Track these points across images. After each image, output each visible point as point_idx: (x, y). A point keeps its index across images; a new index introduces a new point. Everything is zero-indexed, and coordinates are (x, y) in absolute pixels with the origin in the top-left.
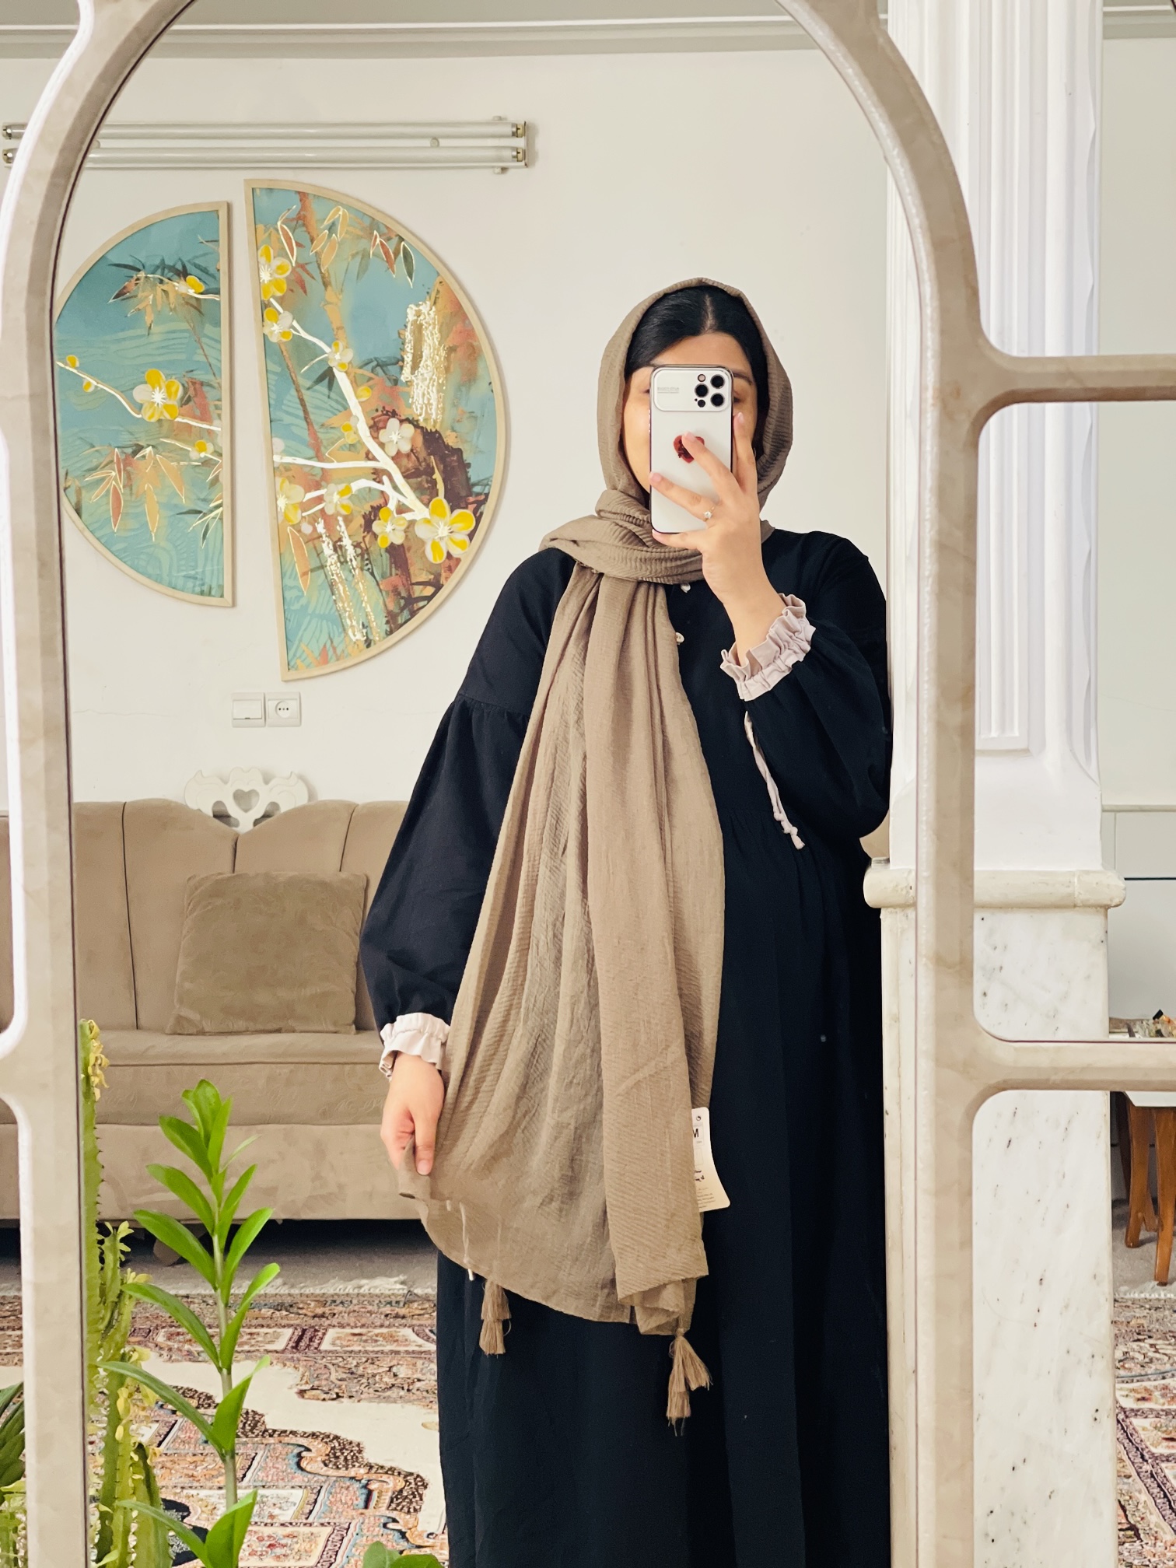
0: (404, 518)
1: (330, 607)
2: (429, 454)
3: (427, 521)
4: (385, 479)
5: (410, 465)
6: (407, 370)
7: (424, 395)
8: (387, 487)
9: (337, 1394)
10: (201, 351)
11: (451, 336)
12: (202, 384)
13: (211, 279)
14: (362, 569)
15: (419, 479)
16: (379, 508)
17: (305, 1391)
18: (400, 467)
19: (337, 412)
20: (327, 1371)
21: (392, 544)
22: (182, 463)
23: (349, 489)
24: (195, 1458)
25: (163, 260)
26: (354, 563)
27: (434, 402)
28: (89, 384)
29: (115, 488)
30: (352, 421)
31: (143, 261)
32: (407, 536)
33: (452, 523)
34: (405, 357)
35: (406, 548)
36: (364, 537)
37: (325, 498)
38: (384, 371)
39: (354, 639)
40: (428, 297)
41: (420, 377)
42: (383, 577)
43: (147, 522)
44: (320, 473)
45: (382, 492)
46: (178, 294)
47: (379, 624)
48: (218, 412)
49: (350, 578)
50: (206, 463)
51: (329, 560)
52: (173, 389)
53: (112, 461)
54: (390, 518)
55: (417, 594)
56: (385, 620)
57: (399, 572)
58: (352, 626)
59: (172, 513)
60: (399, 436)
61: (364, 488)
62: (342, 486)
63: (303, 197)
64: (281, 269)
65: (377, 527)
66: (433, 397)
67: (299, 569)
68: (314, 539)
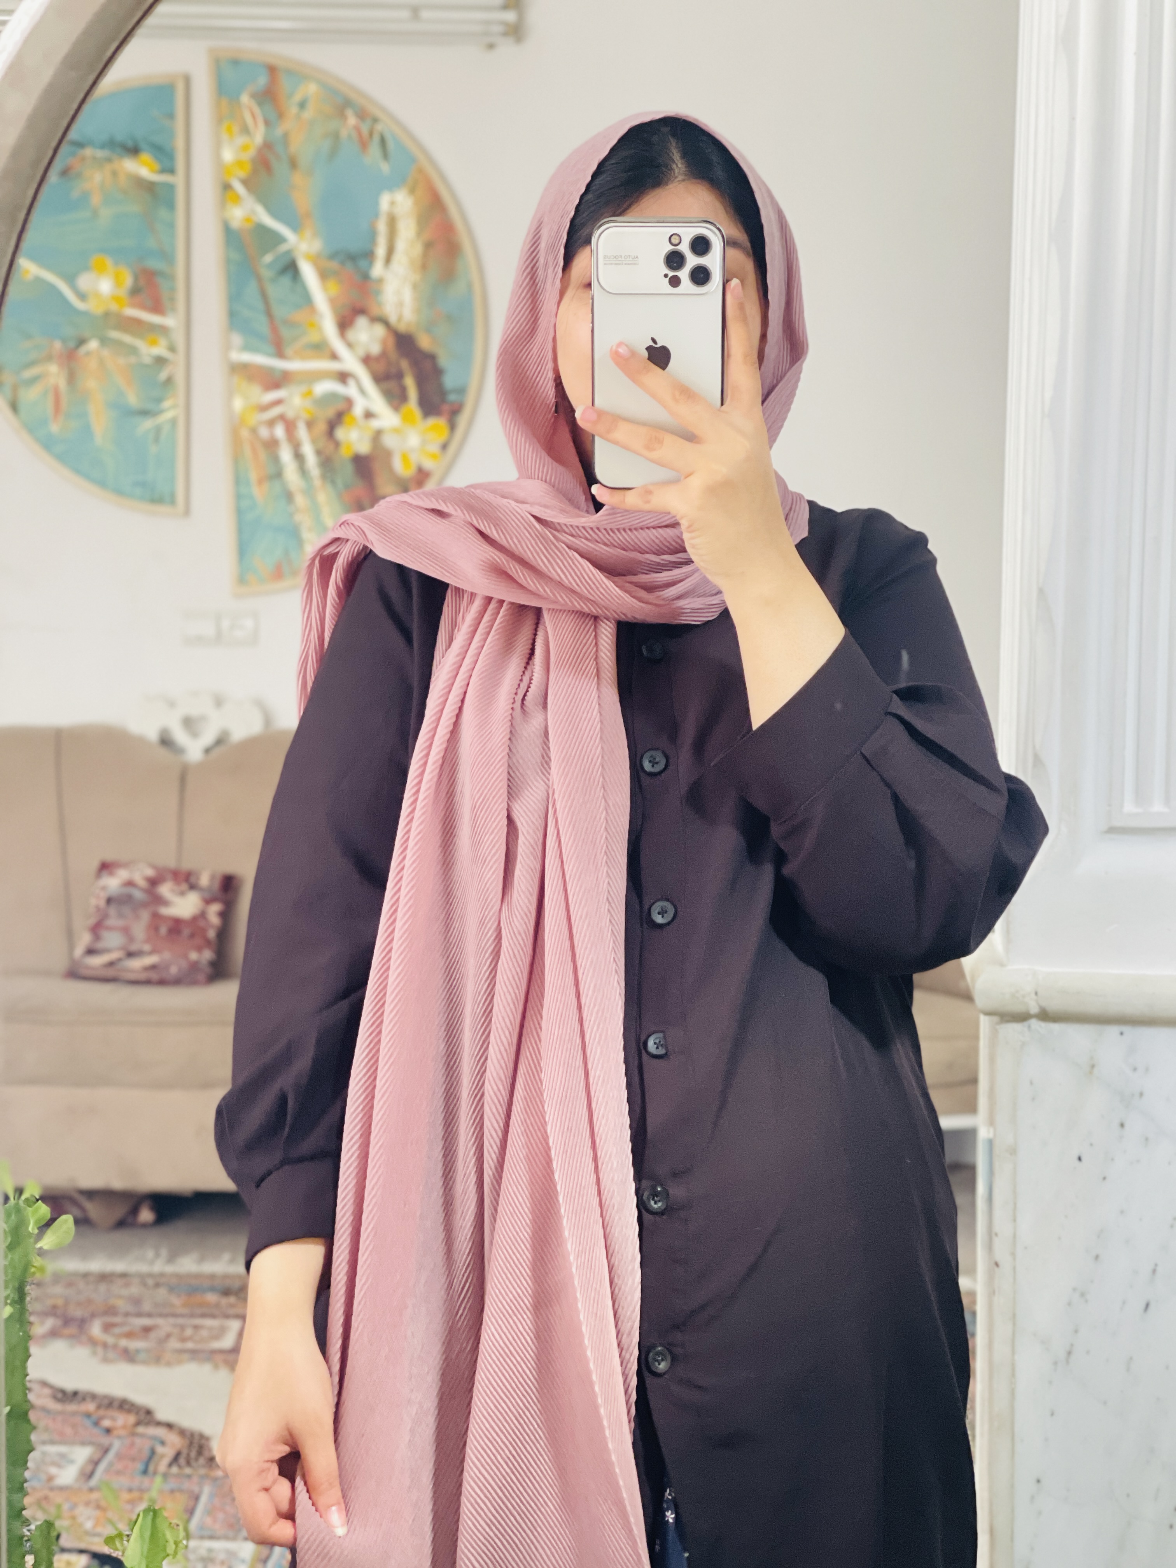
0: (370, 425)
1: (285, 519)
2: (401, 357)
3: (396, 429)
5: (381, 368)
6: (379, 265)
7: (396, 293)
10: (153, 236)
11: (429, 229)
12: (155, 273)
13: (166, 157)
14: (324, 477)
15: (389, 383)
16: (344, 413)
18: (369, 370)
19: (300, 307)
21: (357, 454)
22: (130, 361)
23: (312, 392)
25: (112, 135)
26: (315, 472)
27: (407, 301)
28: (28, 270)
29: (55, 385)
30: (318, 319)
31: (90, 136)
32: (373, 446)
33: (424, 432)
34: (377, 250)
35: (372, 457)
36: (327, 444)
37: (286, 401)
38: (353, 265)
40: (404, 185)
41: (392, 273)
42: (346, 488)
43: (91, 424)
44: (281, 372)
45: (348, 396)
46: (128, 174)
48: (172, 304)
49: (310, 488)
50: (159, 360)
51: (288, 468)
52: (123, 278)
53: (52, 355)
54: (355, 424)
57: (364, 484)
59: (120, 413)
60: (369, 337)
61: (328, 391)
62: (303, 389)
63: (272, 70)
64: (244, 148)
65: (340, 433)
66: (408, 296)
67: (253, 476)
68: (272, 445)
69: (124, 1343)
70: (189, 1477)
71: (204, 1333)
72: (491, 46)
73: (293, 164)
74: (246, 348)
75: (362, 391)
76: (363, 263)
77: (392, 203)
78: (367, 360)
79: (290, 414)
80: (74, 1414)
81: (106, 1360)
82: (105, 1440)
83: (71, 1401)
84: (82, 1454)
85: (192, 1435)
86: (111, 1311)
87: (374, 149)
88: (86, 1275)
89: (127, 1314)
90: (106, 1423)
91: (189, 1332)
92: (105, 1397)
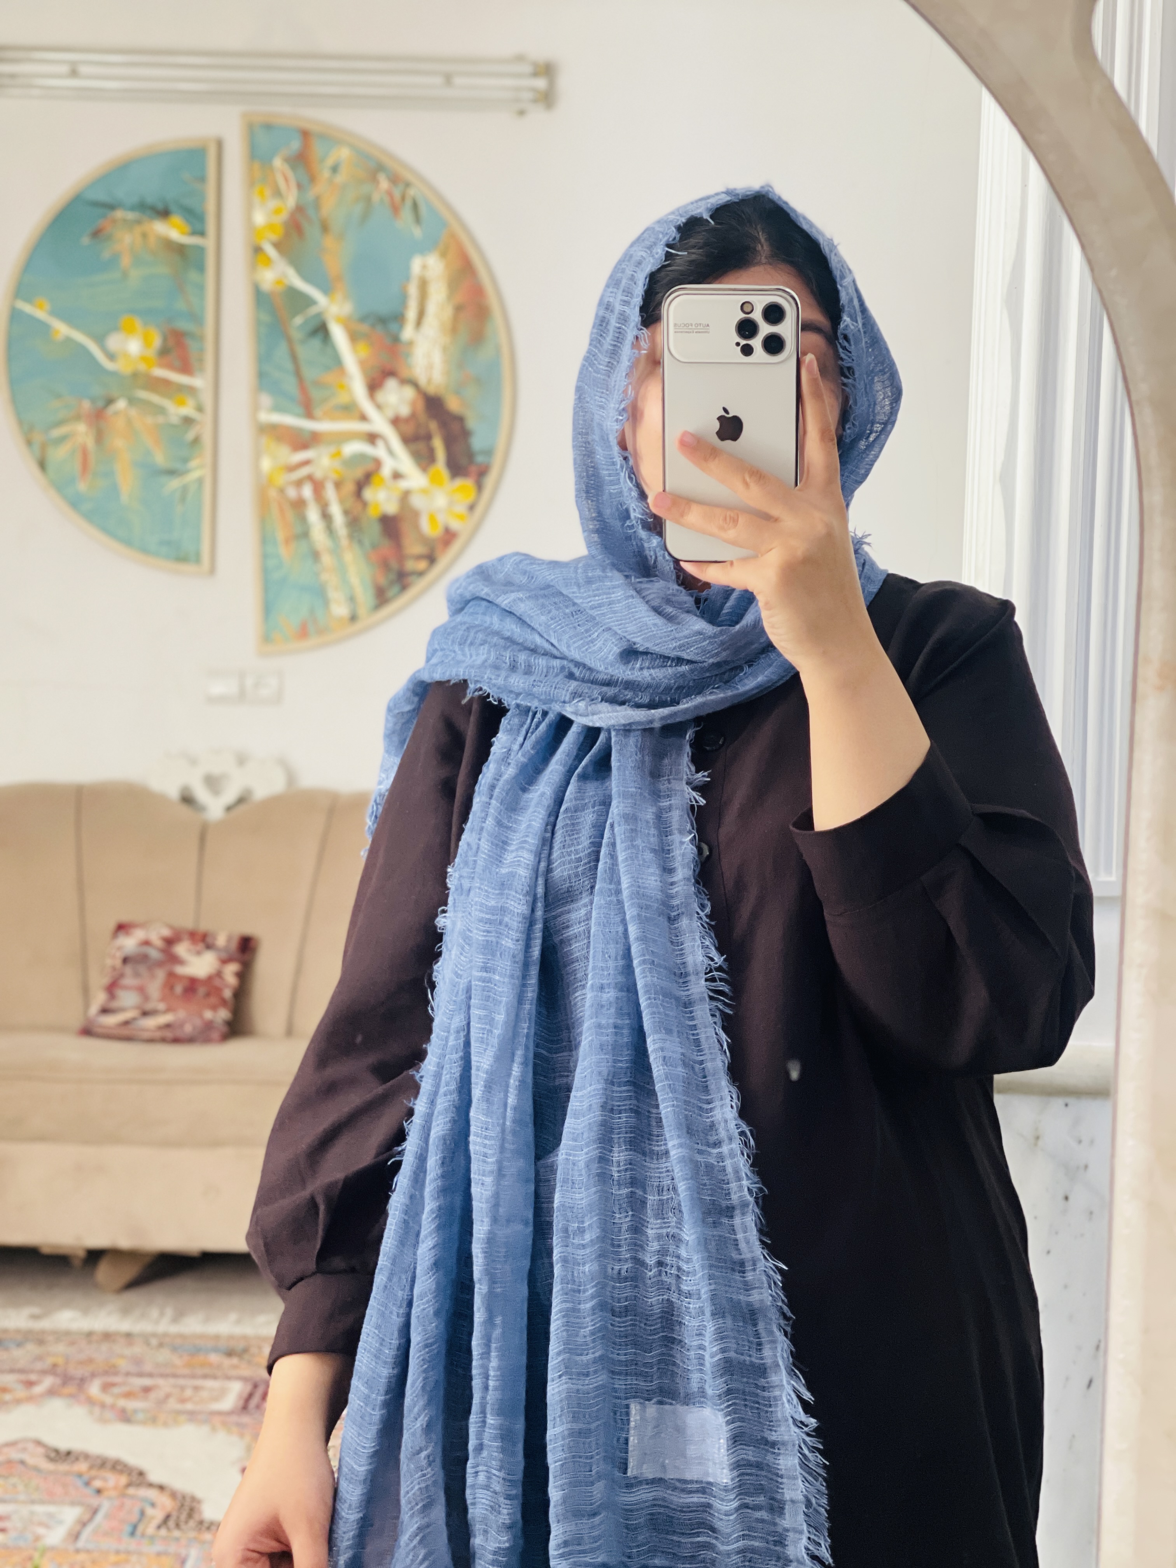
0: (398, 486)
1: (311, 578)
2: (430, 420)
3: (424, 491)
5: (410, 429)
6: (409, 327)
7: (426, 355)
10: (183, 299)
11: (459, 293)
12: (184, 334)
13: (197, 220)
14: (351, 537)
15: (418, 445)
16: (372, 474)
18: (397, 432)
19: (329, 369)
21: (385, 514)
22: (158, 420)
23: (338, 454)
25: (143, 198)
26: (343, 532)
27: (437, 364)
28: (58, 331)
29: (83, 445)
30: (347, 379)
31: (120, 198)
32: (401, 507)
33: (451, 493)
34: (407, 312)
35: (400, 518)
36: (354, 504)
37: (314, 461)
38: (383, 327)
39: (338, 613)
40: (436, 249)
41: (423, 336)
42: (372, 547)
43: (117, 482)
44: (310, 433)
45: (376, 456)
46: (158, 236)
47: (365, 597)
48: (202, 365)
49: (337, 548)
50: (188, 421)
51: (315, 528)
52: (151, 339)
53: (81, 415)
54: (383, 485)
55: (408, 568)
56: (372, 593)
57: (391, 544)
58: (337, 600)
59: (147, 472)
60: (398, 399)
61: (357, 452)
62: (332, 449)
63: (305, 135)
64: (277, 211)
65: (368, 494)
66: (437, 358)
67: (280, 535)
68: (299, 505)
69: (122, 1403)
70: (177, 1539)
71: (204, 1394)
72: (522, 113)
73: (325, 228)
74: (277, 408)
75: (391, 452)
76: (393, 327)
77: (424, 267)
78: (396, 422)
79: (319, 474)
80: (67, 1474)
81: (103, 1420)
82: (95, 1501)
83: (65, 1461)
84: (70, 1515)
85: (184, 1497)
86: (111, 1370)
87: (406, 213)
88: (89, 1334)
89: (128, 1374)
90: (97, 1484)
91: (188, 1393)
92: (98, 1457)
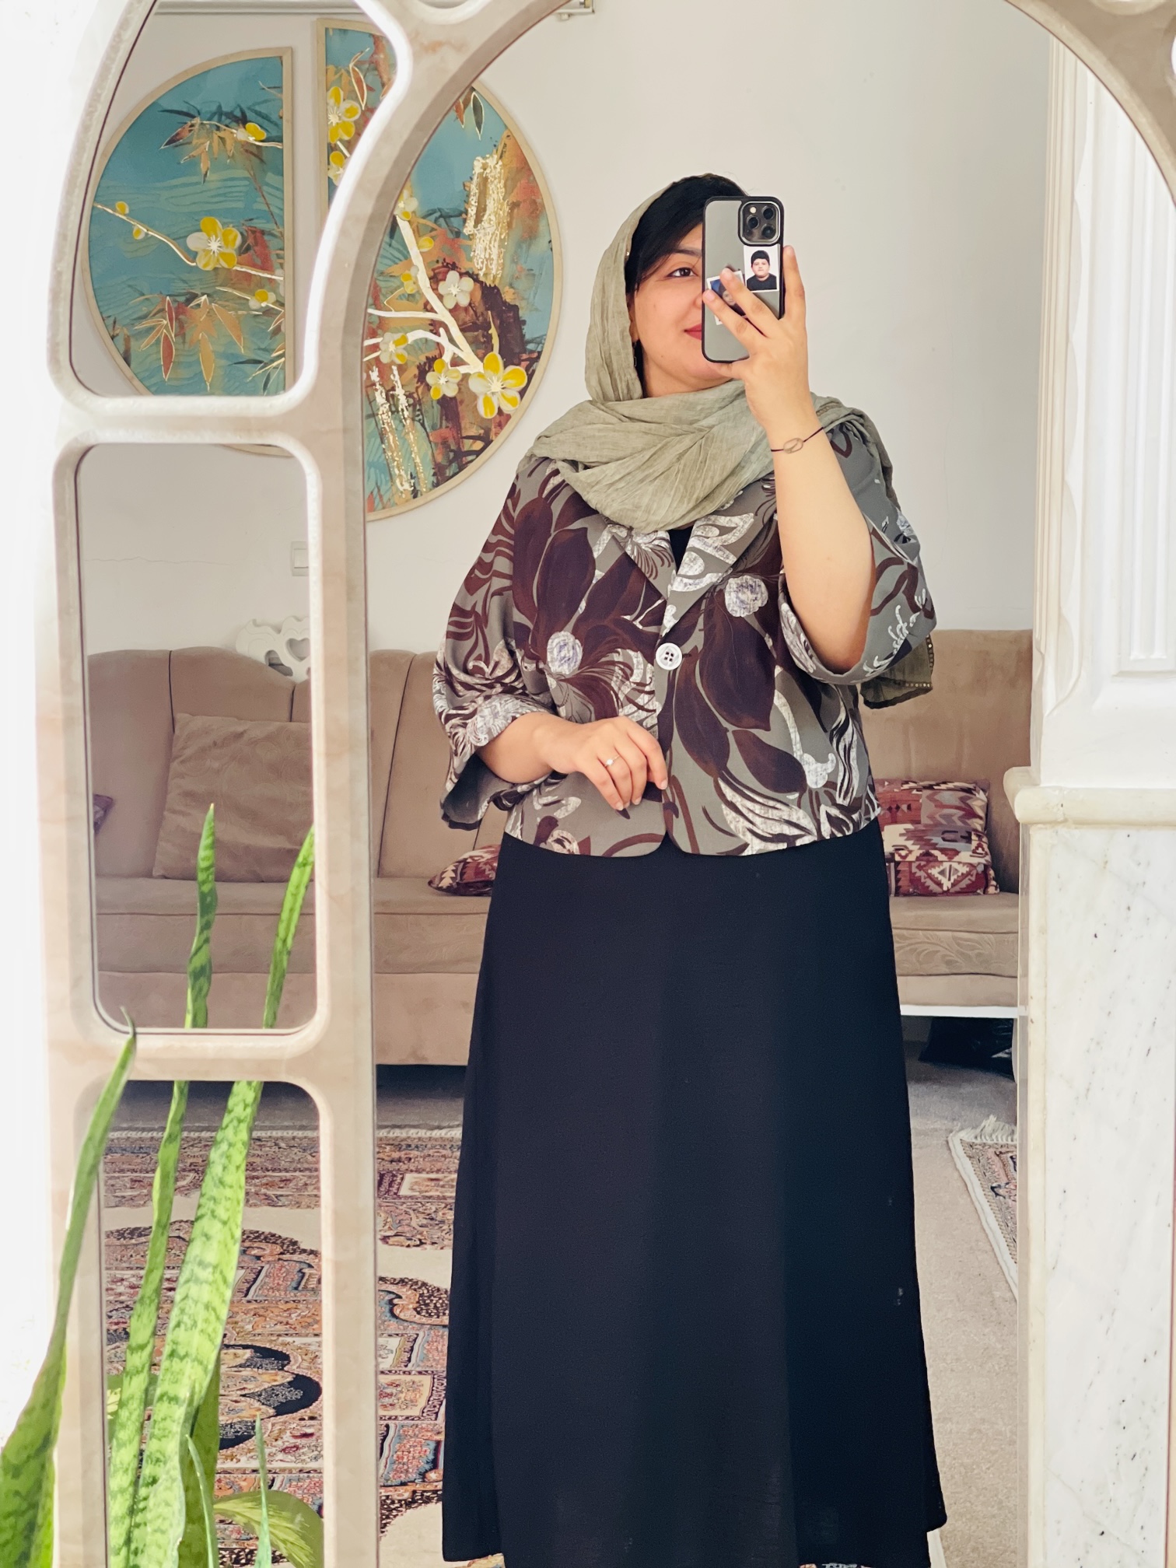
0: (458, 371)
1: (378, 456)
2: (487, 309)
3: (480, 375)
4: (442, 330)
5: (468, 319)
6: (470, 223)
7: (486, 249)
8: (443, 340)
9: (420, 1240)
10: (261, 199)
11: (515, 191)
12: (263, 232)
13: (272, 126)
14: (413, 420)
15: (476, 333)
16: (434, 359)
17: (388, 1237)
18: (457, 320)
19: (397, 261)
20: (407, 1216)
21: (444, 396)
22: (240, 312)
23: (405, 339)
24: (289, 1306)
25: (220, 107)
26: (406, 413)
27: (494, 256)
28: (139, 231)
29: (166, 336)
30: (412, 271)
31: (199, 107)
32: (460, 389)
33: (505, 379)
34: (469, 210)
35: (459, 400)
36: (417, 388)
37: (381, 346)
38: (447, 224)
39: (401, 489)
40: (495, 151)
41: (482, 231)
42: (433, 428)
43: (201, 372)
44: (377, 321)
45: (438, 344)
46: (236, 141)
47: (426, 475)
48: (281, 261)
49: (400, 428)
50: (268, 312)
51: (381, 409)
52: (231, 237)
53: (163, 310)
54: (444, 370)
55: (466, 448)
56: (432, 471)
57: (450, 425)
58: (400, 475)
59: (230, 363)
60: (458, 289)
61: (421, 339)
62: (398, 336)
64: (350, 113)
65: (430, 378)
66: (495, 252)
68: (368, 388)
75: (452, 340)
76: (455, 222)
77: (485, 167)
78: (454, 311)
79: (385, 360)
87: (469, 117)
